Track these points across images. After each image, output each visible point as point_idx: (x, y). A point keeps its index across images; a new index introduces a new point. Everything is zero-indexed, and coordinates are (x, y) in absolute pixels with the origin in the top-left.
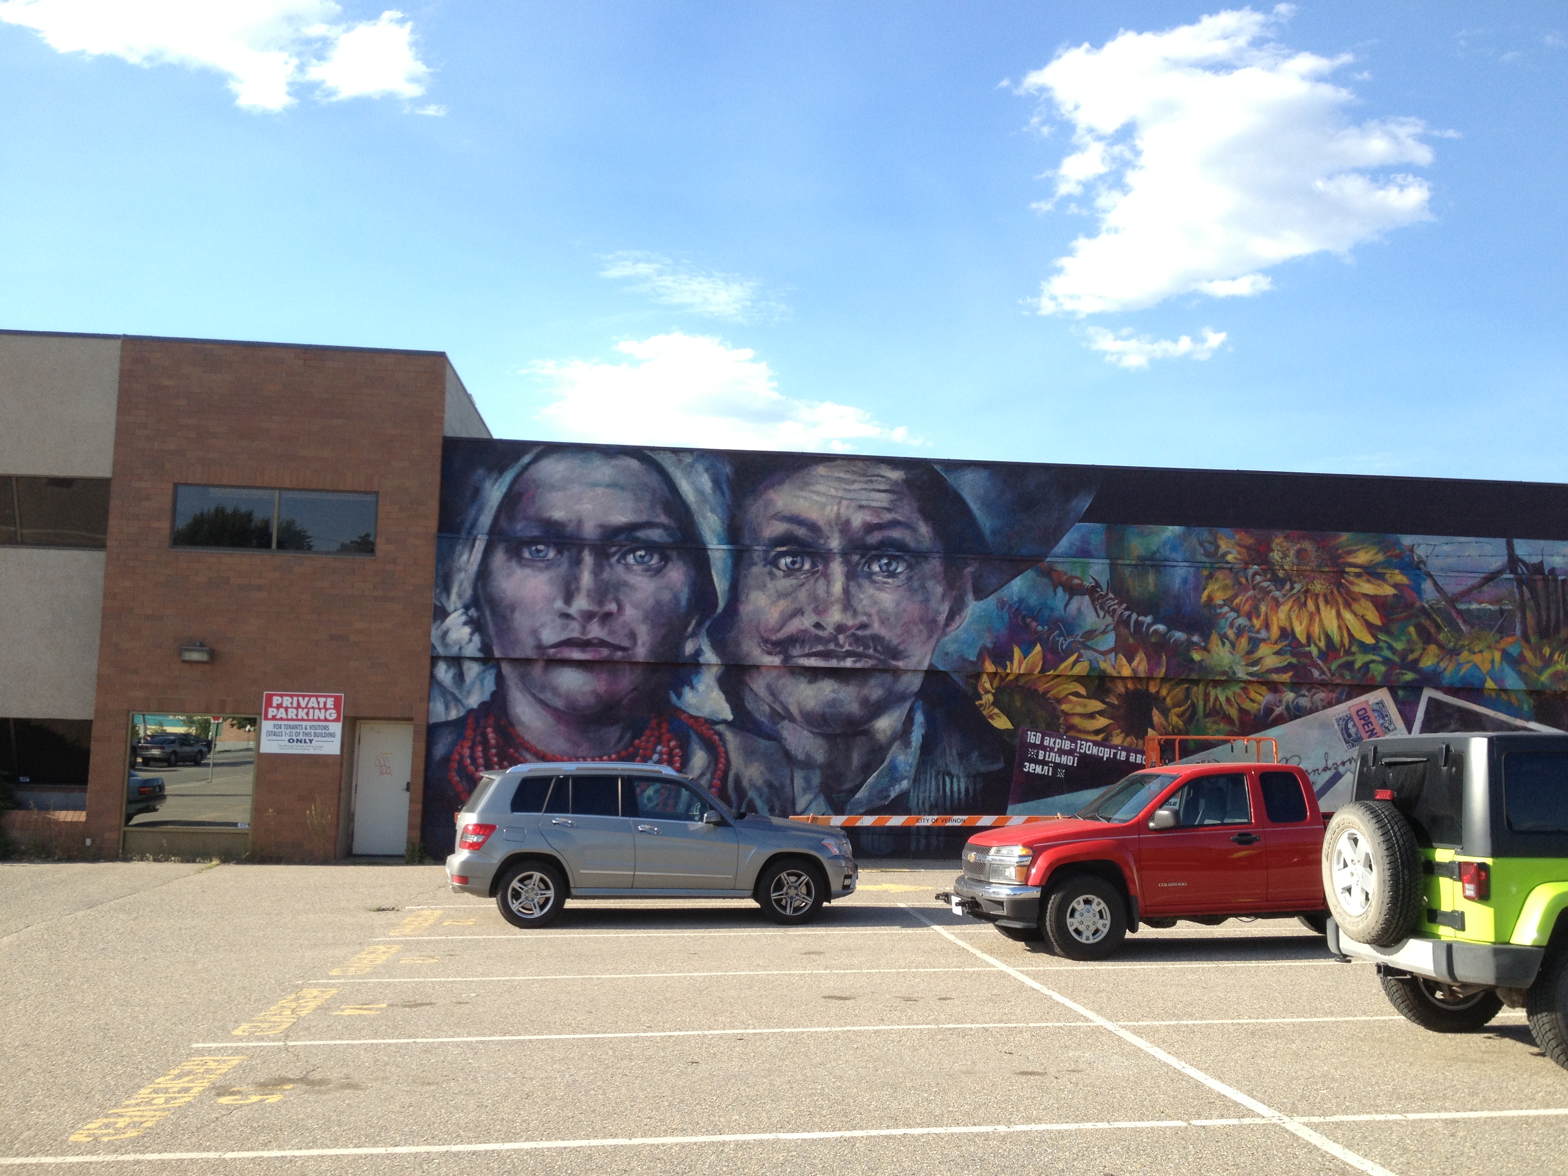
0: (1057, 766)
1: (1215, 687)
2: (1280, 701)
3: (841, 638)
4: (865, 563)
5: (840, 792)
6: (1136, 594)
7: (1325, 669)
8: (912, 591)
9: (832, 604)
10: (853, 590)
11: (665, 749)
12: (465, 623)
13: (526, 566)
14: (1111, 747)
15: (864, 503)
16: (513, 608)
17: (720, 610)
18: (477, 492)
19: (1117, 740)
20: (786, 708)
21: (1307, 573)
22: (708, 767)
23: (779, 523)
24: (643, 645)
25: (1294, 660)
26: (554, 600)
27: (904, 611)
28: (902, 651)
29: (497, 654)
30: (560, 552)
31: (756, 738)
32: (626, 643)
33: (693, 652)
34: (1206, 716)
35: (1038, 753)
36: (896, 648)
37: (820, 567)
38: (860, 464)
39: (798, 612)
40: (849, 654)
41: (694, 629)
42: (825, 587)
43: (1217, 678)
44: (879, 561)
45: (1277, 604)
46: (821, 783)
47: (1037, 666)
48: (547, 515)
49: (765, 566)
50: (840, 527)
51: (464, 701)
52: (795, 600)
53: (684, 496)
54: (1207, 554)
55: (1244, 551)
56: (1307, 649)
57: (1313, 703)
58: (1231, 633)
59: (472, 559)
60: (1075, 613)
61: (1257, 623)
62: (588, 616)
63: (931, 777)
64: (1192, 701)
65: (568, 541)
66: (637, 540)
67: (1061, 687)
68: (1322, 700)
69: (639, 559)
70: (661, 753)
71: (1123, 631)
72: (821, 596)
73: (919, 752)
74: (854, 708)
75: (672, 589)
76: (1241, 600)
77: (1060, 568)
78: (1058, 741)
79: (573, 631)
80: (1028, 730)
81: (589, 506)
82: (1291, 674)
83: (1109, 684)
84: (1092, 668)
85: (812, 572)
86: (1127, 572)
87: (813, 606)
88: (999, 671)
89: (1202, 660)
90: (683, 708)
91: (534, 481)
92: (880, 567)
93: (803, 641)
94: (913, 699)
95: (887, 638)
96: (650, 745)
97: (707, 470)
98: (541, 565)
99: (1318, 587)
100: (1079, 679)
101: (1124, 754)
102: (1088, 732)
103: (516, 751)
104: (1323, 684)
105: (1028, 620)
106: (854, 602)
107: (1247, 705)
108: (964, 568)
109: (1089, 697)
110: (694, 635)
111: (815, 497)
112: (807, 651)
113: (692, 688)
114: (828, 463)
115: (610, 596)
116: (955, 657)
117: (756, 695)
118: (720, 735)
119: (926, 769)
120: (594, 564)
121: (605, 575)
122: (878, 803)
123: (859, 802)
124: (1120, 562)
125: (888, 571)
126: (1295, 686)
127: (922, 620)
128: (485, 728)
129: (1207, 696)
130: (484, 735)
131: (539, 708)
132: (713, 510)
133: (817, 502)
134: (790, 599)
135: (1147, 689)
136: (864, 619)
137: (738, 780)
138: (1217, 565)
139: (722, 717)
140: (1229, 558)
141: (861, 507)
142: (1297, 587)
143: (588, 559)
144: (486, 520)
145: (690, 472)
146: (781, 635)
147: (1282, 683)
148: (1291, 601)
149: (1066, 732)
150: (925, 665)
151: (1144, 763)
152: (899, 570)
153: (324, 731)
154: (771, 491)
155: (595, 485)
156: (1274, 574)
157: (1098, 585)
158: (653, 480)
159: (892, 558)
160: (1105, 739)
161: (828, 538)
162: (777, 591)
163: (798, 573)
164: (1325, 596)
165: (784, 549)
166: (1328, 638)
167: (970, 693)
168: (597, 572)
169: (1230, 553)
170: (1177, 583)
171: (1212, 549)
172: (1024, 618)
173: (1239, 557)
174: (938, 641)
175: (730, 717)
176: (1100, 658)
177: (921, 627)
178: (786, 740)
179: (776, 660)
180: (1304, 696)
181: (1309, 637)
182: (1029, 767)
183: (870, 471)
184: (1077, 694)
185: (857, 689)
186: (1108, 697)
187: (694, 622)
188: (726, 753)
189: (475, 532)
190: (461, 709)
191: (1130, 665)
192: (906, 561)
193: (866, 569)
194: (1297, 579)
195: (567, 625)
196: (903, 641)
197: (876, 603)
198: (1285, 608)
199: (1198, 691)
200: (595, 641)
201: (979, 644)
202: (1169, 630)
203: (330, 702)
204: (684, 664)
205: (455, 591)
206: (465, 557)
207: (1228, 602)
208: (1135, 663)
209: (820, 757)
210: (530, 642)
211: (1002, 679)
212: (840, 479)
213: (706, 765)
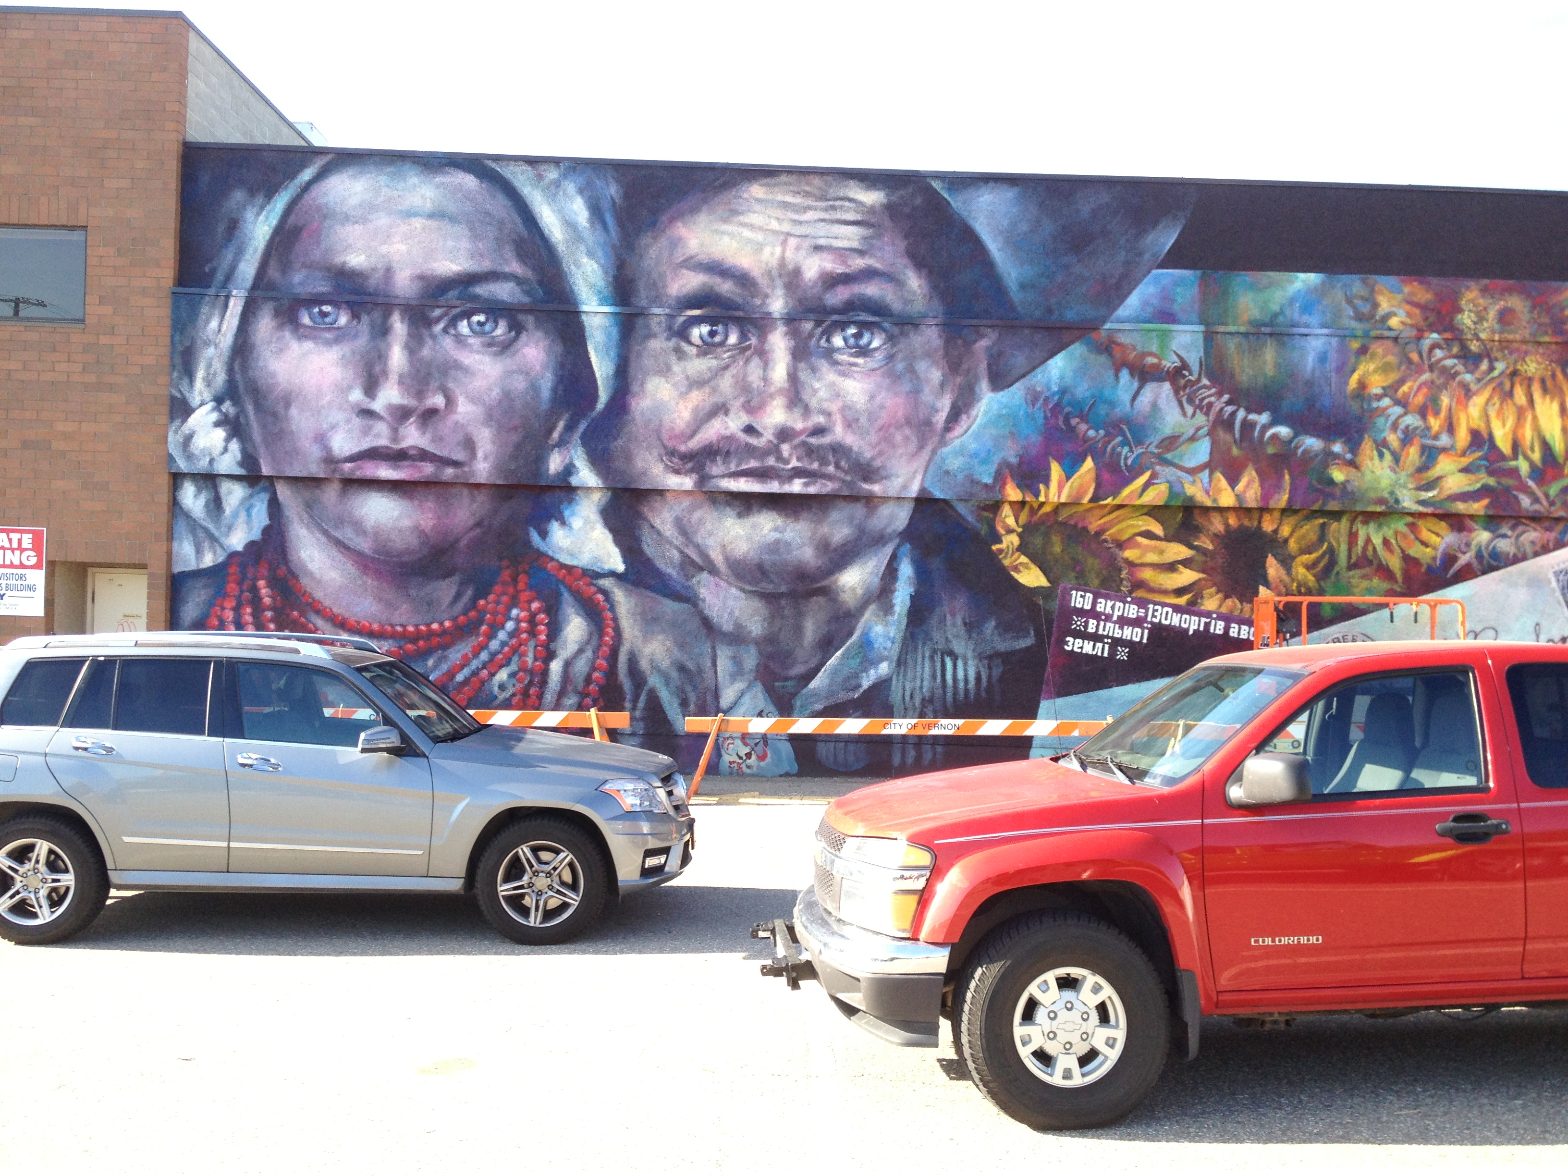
0: (1116, 642)
1: (1365, 523)
2: (1468, 545)
3: (785, 448)
4: (823, 333)
5: (786, 679)
6: (1245, 378)
7: (1539, 494)
8: (895, 377)
9: (772, 396)
10: (804, 375)
11: (523, 614)
12: (217, 424)
13: (306, 337)
14: (1200, 614)
15: (822, 242)
16: (287, 401)
17: (600, 405)
18: (234, 225)
19: (1210, 603)
20: (705, 556)
21: (1515, 345)
22: (588, 642)
23: (692, 274)
24: (486, 458)
25: (1491, 481)
26: (350, 388)
27: (882, 407)
28: (878, 469)
29: (266, 470)
30: (355, 316)
31: (660, 598)
32: (459, 455)
33: (560, 469)
34: (1351, 567)
35: (1087, 623)
36: (868, 465)
37: (753, 341)
38: (817, 181)
39: (720, 409)
40: (798, 473)
41: (561, 436)
42: (761, 372)
43: (1370, 509)
44: (843, 330)
45: (1467, 393)
46: (758, 665)
47: (1085, 492)
48: (338, 260)
49: (668, 339)
50: (786, 279)
51: (223, 540)
52: (714, 390)
53: (546, 232)
54: (1359, 317)
55: (1417, 311)
56: (1513, 463)
57: (1518, 548)
58: (1393, 439)
59: (224, 327)
60: (1148, 409)
61: (1435, 423)
62: (402, 414)
63: (923, 657)
64: (1329, 543)
65: (367, 299)
66: (476, 298)
67: (1124, 525)
68: (1533, 543)
69: (477, 328)
70: (518, 620)
71: (1222, 434)
72: (755, 385)
73: (905, 621)
74: (807, 555)
75: (527, 374)
76: (1411, 388)
77: (1123, 339)
78: (1119, 604)
79: (378, 436)
80: (1072, 589)
81: (403, 248)
82: (1486, 502)
83: (1199, 520)
84: (1172, 494)
85: (741, 348)
86: (1231, 345)
87: (742, 399)
88: (1028, 499)
89: (1347, 481)
90: (550, 553)
91: (319, 208)
92: (845, 339)
93: (728, 453)
94: (897, 541)
95: (855, 449)
96: (501, 607)
97: (581, 191)
98: (328, 335)
99: (1532, 366)
100: (1153, 511)
101: (1221, 625)
102: (1165, 592)
103: (303, 614)
104: (1535, 519)
105: (1074, 421)
106: (805, 396)
107: (1417, 550)
108: (975, 341)
109: (1167, 539)
110: (562, 443)
111: (747, 233)
112: (733, 468)
113: (563, 523)
114: (768, 180)
115: (434, 384)
116: (960, 477)
117: (659, 533)
118: (606, 593)
119: (916, 648)
120: (409, 335)
121: (426, 352)
122: (843, 696)
123: (815, 694)
124: (1222, 329)
125: (857, 346)
126: (1492, 521)
127: (908, 422)
128: (256, 579)
129: (1353, 537)
130: (255, 590)
131: (334, 552)
132: (590, 254)
133: (749, 241)
134: (707, 389)
135: (1259, 527)
136: (821, 419)
137: (633, 662)
138: (1373, 333)
139: (607, 567)
140: (1394, 322)
141: (818, 248)
142: (1500, 366)
143: (399, 326)
144: (248, 269)
145: (555, 195)
146: (694, 444)
147: (1472, 517)
148: (1489, 389)
149: (1130, 592)
150: (914, 490)
151: (1252, 638)
152: (875, 344)
153: (19, 582)
154: (680, 224)
155: (410, 214)
156: (1464, 347)
157: (1184, 366)
158: (499, 205)
159: (864, 326)
160: (1192, 603)
161: (767, 296)
162: (687, 378)
163: (719, 350)
164: (1543, 381)
165: (696, 312)
166: (1546, 447)
167: (983, 532)
168: (412, 348)
169: (1395, 314)
170: (1311, 361)
171: (1365, 309)
172: (1067, 419)
173: (1409, 321)
174: (934, 452)
175: (621, 567)
176: (1186, 478)
177: (907, 431)
178: (704, 601)
179: (687, 482)
180: (1504, 536)
181: (1516, 446)
182: (1073, 644)
183: (832, 192)
184: (1148, 535)
185: (813, 525)
186: (1198, 538)
187: (561, 425)
188: (615, 619)
189: (230, 286)
190: (219, 550)
191: (1233, 489)
192: (885, 330)
193: (823, 342)
194: (1499, 355)
195: (370, 428)
196: (881, 453)
197: (838, 395)
198: (1477, 402)
199: (1339, 529)
200: (412, 452)
201: (996, 459)
202: (1296, 435)
203: (27, 540)
204: (550, 488)
205: (200, 374)
206: (214, 324)
207: (1390, 390)
208: (1240, 487)
209: (756, 627)
210: (315, 452)
211: (1033, 512)
212: (785, 205)
213: (585, 638)
